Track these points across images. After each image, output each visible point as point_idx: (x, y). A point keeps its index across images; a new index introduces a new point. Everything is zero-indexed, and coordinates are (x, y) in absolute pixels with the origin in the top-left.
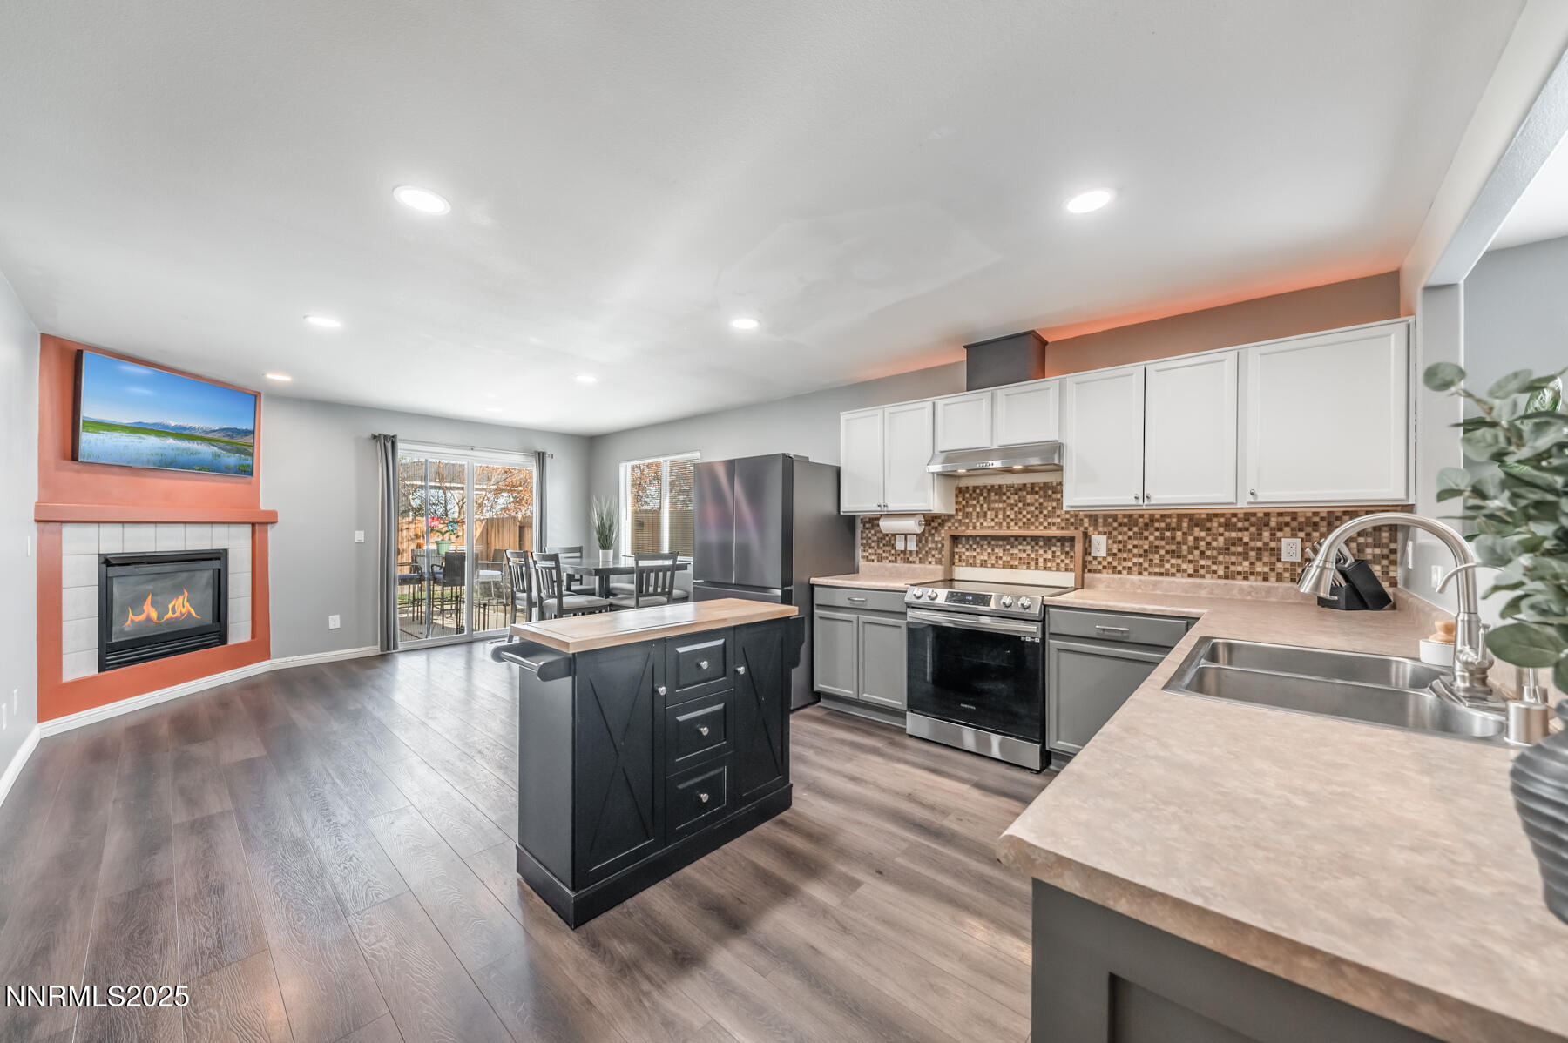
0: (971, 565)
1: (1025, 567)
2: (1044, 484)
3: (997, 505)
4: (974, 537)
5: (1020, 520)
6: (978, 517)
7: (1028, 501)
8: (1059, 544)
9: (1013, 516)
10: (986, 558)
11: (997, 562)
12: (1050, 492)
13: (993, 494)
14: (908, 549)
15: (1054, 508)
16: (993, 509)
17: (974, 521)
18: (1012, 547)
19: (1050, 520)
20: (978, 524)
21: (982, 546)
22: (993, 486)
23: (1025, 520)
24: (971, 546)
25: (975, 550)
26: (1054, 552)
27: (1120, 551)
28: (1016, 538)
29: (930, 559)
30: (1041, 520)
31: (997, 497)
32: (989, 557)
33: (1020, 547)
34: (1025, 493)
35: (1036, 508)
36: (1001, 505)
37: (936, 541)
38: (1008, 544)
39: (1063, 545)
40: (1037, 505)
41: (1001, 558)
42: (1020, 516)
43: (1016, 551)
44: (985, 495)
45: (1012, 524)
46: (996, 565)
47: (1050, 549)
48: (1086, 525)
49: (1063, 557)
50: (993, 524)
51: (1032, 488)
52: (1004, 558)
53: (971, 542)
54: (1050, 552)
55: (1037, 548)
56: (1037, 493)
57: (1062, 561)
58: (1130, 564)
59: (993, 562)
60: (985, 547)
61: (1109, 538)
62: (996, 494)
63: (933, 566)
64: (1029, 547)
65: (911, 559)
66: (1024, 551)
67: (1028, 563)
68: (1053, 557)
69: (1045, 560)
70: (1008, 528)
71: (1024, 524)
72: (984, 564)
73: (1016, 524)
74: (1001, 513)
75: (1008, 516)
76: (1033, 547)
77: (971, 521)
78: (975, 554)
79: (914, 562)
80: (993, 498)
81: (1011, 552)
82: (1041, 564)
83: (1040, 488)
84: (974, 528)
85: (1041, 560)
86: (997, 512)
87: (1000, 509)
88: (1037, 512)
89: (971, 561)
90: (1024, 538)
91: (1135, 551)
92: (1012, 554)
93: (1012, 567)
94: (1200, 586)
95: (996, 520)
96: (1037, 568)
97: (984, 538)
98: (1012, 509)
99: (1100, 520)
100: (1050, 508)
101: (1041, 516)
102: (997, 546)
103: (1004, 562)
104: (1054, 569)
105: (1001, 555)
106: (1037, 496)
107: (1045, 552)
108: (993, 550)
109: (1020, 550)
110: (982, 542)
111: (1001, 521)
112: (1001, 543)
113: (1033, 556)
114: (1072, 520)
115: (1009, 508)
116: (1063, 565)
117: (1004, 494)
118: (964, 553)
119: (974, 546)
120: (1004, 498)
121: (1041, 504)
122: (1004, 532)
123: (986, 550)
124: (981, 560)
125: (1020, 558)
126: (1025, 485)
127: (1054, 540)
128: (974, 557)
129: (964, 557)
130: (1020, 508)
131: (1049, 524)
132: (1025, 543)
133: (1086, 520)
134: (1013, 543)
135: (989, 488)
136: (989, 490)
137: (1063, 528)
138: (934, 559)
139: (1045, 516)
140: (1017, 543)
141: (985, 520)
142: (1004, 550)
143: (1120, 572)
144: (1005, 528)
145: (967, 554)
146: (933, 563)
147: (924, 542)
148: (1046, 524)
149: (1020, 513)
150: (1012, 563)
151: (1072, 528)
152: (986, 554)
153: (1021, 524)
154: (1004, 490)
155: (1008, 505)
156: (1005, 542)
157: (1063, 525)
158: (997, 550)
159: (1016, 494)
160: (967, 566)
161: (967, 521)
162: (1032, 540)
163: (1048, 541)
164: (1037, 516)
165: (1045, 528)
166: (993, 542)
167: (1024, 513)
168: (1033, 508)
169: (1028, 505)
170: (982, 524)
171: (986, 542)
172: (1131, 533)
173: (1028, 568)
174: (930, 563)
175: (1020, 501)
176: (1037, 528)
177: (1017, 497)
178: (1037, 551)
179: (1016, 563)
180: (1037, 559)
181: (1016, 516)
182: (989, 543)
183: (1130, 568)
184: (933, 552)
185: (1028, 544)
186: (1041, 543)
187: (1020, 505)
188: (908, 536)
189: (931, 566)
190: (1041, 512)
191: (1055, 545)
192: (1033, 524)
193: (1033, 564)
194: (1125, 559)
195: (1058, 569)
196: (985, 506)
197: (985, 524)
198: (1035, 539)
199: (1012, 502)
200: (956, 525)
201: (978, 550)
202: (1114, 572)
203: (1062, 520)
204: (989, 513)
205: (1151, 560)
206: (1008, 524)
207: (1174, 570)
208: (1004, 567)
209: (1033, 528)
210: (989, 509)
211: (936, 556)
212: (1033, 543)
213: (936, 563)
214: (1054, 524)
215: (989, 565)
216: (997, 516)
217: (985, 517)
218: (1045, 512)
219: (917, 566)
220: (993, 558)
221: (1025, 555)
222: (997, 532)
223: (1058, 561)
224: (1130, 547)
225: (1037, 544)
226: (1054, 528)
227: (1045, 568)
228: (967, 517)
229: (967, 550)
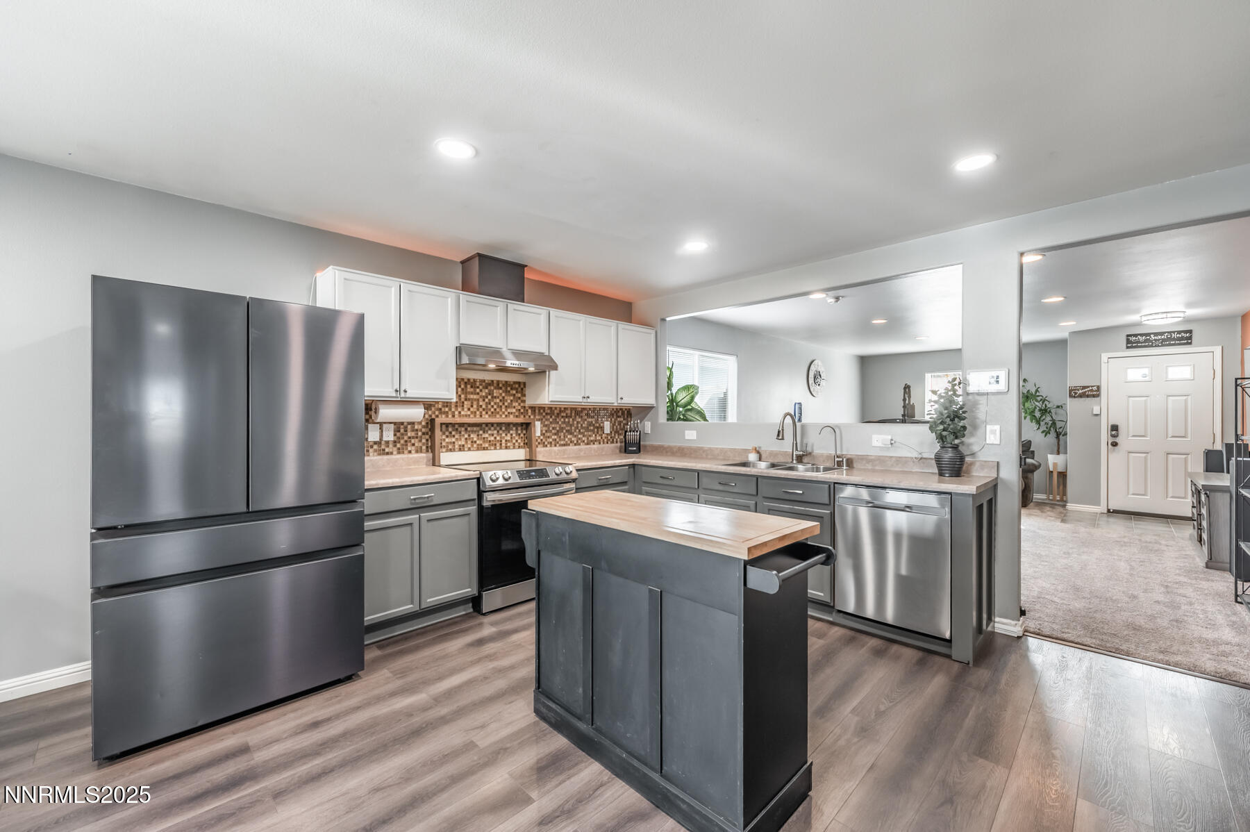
0: (451, 450)
1: (493, 448)
2: (506, 382)
3: (472, 396)
4: (453, 425)
5: (490, 410)
6: (456, 406)
7: (495, 395)
8: (514, 428)
9: (484, 407)
10: (463, 443)
11: (472, 446)
12: (509, 389)
13: (469, 386)
14: (385, 438)
15: (511, 401)
16: (469, 400)
17: (453, 410)
18: (484, 432)
19: (509, 410)
20: (457, 413)
21: (460, 433)
22: (469, 380)
23: (492, 410)
24: (451, 433)
25: (454, 436)
26: (512, 435)
27: (546, 431)
28: (487, 424)
29: (409, 449)
30: (503, 410)
31: (472, 390)
32: (467, 442)
33: (490, 432)
34: (492, 388)
35: (501, 400)
36: (475, 397)
37: (417, 430)
38: (481, 430)
39: (517, 429)
40: (501, 398)
41: (475, 442)
42: (489, 407)
43: (486, 435)
44: (463, 386)
45: (484, 413)
46: (472, 449)
47: (509, 432)
48: (530, 414)
49: (517, 438)
50: (469, 413)
51: (498, 385)
52: (478, 442)
53: (450, 429)
54: (509, 435)
55: (501, 432)
56: (501, 388)
57: (517, 441)
58: (551, 440)
59: (469, 446)
60: (463, 433)
61: (541, 423)
62: (472, 387)
63: (414, 455)
64: (495, 432)
65: (387, 450)
66: (493, 435)
67: (495, 445)
68: (511, 438)
69: (506, 441)
70: (481, 416)
71: (492, 413)
72: (461, 449)
73: (487, 413)
74: (475, 403)
75: (481, 406)
76: (498, 432)
77: (450, 410)
78: (454, 440)
79: (392, 453)
80: (469, 390)
81: (483, 436)
82: (503, 445)
83: (503, 385)
84: (453, 416)
85: (504, 441)
86: (472, 403)
87: (475, 400)
88: (501, 404)
89: (450, 447)
90: (492, 424)
91: (553, 431)
92: (484, 438)
93: (484, 449)
94: (580, 450)
95: (472, 409)
96: (501, 448)
97: (462, 425)
98: (484, 400)
99: (537, 411)
100: (509, 401)
101: (503, 407)
102: (473, 431)
103: (478, 445)
104: (512, 447)
105: (475, 439)
106: (501, 391)
107: (506, 435)
108: (469, 436)
109: (489, 435)
110: (459, 429)
111: (475, 410)
112: (475, 429)
113: (498, 438)
114: (522, 411)
115: (481, 400)
116: (517, 444)
117: (478, 387)
118: (444, 440)
119: (453, 433)
120: (478, 390)
121: (504, 397)
122: (477, 420)
123: (464, 435)
124: (460, 445)
125: (490, 441)
126: (493, 381)
127: (511, 426)
128: (454, 443)
129: (444, 444)
130: (489, 400)
131: (509, 413)
132: (492, 428)
133: (530, 411)
134: (484, 429)
135: (466, 380)
136: (466, 383)
137: (517, 416)
138: (413, 448)
139: (506, 406)
140: (487, 428)
141: (463, 410)
142: (478, 435)
143: (546, 446)
144: (478, 416)
145: (447, 440)
146: (413, 452)
147: (402, 431)
148: (506, 413)
149: (490, 404)
150: (483, 446)
151: (522, 416)
152: (463, 439)
153: (489, 413)
154: (478, 384)
155: (481, 397)
156: (478, 428)
157: (517, 414)
158: (472, 436)
159: (487, 388)
160: (447, 451)
161: (447, 409)
162: (497, 426)
163: (508, 426)
164: (501, 406)
165: (506, 416)
166: (469, 429)
167: (492, 404)
168: (498, 401)
169: (495, 397)
170: (460, 412)
171: (463, 429)
172: (551, 420)
173: (495, 449)
174: (410, 452)
175: (490, 394)
176: (501, 415)
177: (487, 391)
178: (501, 434)
179: (487, 445)
180: (501, 441)
181: (487, 406)
182: (466, 429)
183: (551, 443)
184: (413, 441)
185: (495, 429)
186: (503, 428)
187: (489, 397)
188: (385, 426)
189: (410, 456)
190: (504, 404)
191: (512, 430)
192: (498, 413)
193: (498, 445)
194: (549, 437)
195: (514, 448)
196: (463, 396)
197: (462, 413)
198: (499, 424)
199: (484, 394)
200: (437, 413)
201: (457, 436)
202: (544, 446)
203: (517, 410)
204: (466, 403)
205: (560, 437)
206: (481, 413)
207: (569, 442)
208: (478, 449)
209: (498, 416)
210: (466, 400)
211: (416, 445)
212: (498, 428)
213: (417, 452)
214: (512, 413)
215: (466, 449)
216: (472, 406)
217: (463, 406)
218: (506, 404)
219: (396, 457)
220: (469, 442)
221: (492, 438)
222: (472, 420)
223: (514, 441)
224: (551, 429)
225: (501, 429)
226: (511, 416)
227: (506, 448)
228: (447, 406)
229: (447, 437)
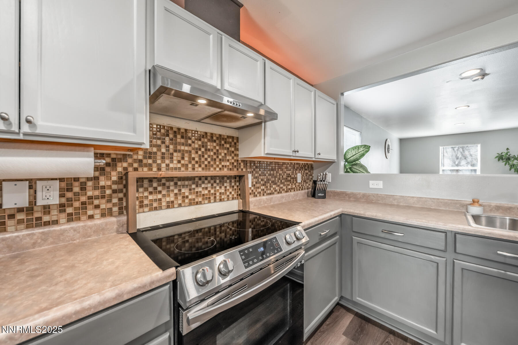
0: (156, 209)
1: (206, 202)
2: (220, 135)
3: (183, 148)
4: (159, 180)
5: (203, 162)
6: (163, 158)
7: (209, 147)
8: (228, 181)
9: (197, 159)
10: (172, 199)
11: (184, 201)
12: (223, 142)
13: (179, 136)
14: (41, 202)
15: (225, 154)
16: (180, 151)
17: (159, 162)
18: (197, 186)
19: (223, 163)
20: (163, 165)
21: (168, 187)
22: (179, 129)
23: (206, 163)
24: (155, 188)
25: (160, 192)
26: (226, 187)
27: (256, 183)
28: (200, 178)
29: (90, 213)
30: (218, 163)
31: (183, 141)
32: (176, 198)
33: (203, 186)
34: (206, 140)
35: (215, 154)
36: (186, 148)
37: (103, 187)
38: (193, 183)
39: (231, 182)
40: (215, 151)
41: (187, 197)
42: (203, 159)
43: (200, 189)
44: (171, 136)
45: (197, 166)
46: (183, 205)
47: (223, 185)
48: (242, 167)
49: (231, 190)
50: (179, 165)
51: (212, 137)
52: (190, 197)
53: (155, 185)
54: (223, 188)
55: (215, 185)
56: (215, 141)
57: (231, 193)
58: (260, 190)
59: (180, 202)
60: (172, 188)
61: (252, 176)
62: (182, 137)
63: (98, 221)
64: (209, 185)
65: (45, 219)
66: (206, 188)
67: (209, 198)
68: (226, 190)
69: (220, 193)
70: (194, 169)
71: (206, 166)
72: (170, 205)
73: (200, 166)
74: (186, 155)
75: (194, 159)
76: (212, 185)
77: (154, 162)
78: (160, 196)
79: (54, 222)
80: (178, 140)
81: (196, 190)
82: (218, 198)
83: (217, 138)
84: (159, 169)
85: (218, 194)
86: (183, 155)
87: (187, 151)
88: (215, 157)
89: (155, 205)
90: (206, 178)
91: (262, 182)
92: (197, 192)
93: (197, 203)
94: (283, 197)
95: (182, 162)
96: (215, 201)
97: (170, 179)
98: (197, 153)
99: (248, 164)
100: (223, 154)
101: (217, 160)
102: (183, 186)
103: (190, 200)
104: (226, 199)
105: (187, 194)
106: (215, 144)
107: (220, 187)
108: (180, 190)
109: (203, 188)
110: (167, 184)
111: (187, 163)
112: (186, 183)
113: (212, 191)
114: (235, 164)
115: (193, 152)
116: (231, 196)
117: (190, 139)
118: (147, 197)
119: (159, 188)
120: (190, 142)
121: (218, 150)
122: (189, 173)
123: (173, 191)
124: (168, 202)
125: (204, 195)
126: (206, 133)
127: (225, 178)
128: (160, 200)
129: (146, 202)
130: (203, 152)
131: (223, 166)
132: (206, 182)
133: (242, 164)
134: (198, 182)
135: (174, 129)
136: (175, 132)
137: (231, 169)
138: (98, 211)
139: (220, 160)
140: (200, 182)
141: (172, 162)
142: (190, 190)
143: (256, 196)
144: (190, 169)
145: (151, 197)
146: (96, 217)
147: (76, 189)
148: (220, 166)
149: (203, 156)
150: (196, 200)
151: (235, 169)
152: (172, 195)
153: (203, 166)
154: (190, 135)
155: (193, 149)
156: (190, 182)
157: (231, 167)
158: (183, 190)
159: (200, 140)
160: (151, 210)
161: (150, 161)
162: (212, 179)
163: (222, 179)
164: (215, 159)
165: (220, 169)
166: (179, 183)
167: (206, 156)
168: (212, 153)
169: (209, 150)
170: (167, 165)
171: (172, 183)
172: (260, 172)
173: (210, 202)
174: (91, 217)
175: (203, 146)
176: (215, 169)
177: (200, 143)
178: (215, 187)
179: (200, 199)
180: (215, 194)
181: (200, 159)
182: (176, 184)
183: (260, 192)
184: (96, 202)
185: (209, 182)
186: (218, 181)
187: (203, 149)
188: (39, 184)
189: (90, 223)
190: (218, 157)
191: (226, 182)
192: (212, 166)
193: (212, 198)
194: (258, 188)
195: (228, 200)
196: (171, 147)
197: (171, 165)
198: (213, 178)
199: (197, 146)
200: (136, 165)
201: (164, 192)
202: (254, 196)
203: (230, 163)
204: (175, 154)
205: (267, 187)
206: (194, 165)
207: (273, 191)
208: (190, 204)
209: (212, 169)
210: (175, 151)
211: (103, 206)
212: (212, 181)
213: (103, 215)
214: (226, 166)
215: (176, 206)
216: (183, 158)
217: (172, 158)
218: (220, 157)
219: (64, 226)
220: (180, 198)
221: (206, 192)
222: (183, 173)
223: (228, 193)
224: (260, 180)
225: (215, 182)
226: (225, 169)
227: (221, 200)
228: (150, 158)
229: (151, 193)
